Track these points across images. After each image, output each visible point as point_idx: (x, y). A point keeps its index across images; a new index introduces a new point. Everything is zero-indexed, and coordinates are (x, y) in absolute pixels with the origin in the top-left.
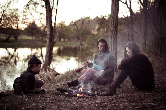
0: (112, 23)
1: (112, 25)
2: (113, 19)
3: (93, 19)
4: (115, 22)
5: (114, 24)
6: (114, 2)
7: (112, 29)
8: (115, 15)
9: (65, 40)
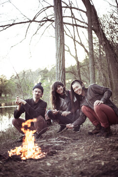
0: (58, 65)
1: (59, 67)
2: (59, 60)
7: (59, 72)
8: (60, 55)
9: (6, 96)
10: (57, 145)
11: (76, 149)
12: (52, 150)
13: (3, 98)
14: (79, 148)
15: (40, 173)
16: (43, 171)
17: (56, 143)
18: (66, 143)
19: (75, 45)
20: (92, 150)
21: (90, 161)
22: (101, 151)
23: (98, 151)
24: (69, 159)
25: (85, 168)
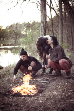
0: (42, 29)
1: (42, 30)
2: (42, 26)
3: (22, 24)
4: (44, 28)
5: (44, 29)
6: (43, 13)
7: (42, 33)
9: (3, 39)
10: (42, 83)
11: (55, 88)
12: (40, 88)
13: (2, 41)
14: (57, 88)
15: (36, 109)
16: (38, 107)
17: (42, 82)
18: (48, 83)
19: (51, 12)
20: (66, 91)
21: (66, 100)
22: (72, 92)
23: (70, 92)
24: (53, 97)
25: (64, 105)
